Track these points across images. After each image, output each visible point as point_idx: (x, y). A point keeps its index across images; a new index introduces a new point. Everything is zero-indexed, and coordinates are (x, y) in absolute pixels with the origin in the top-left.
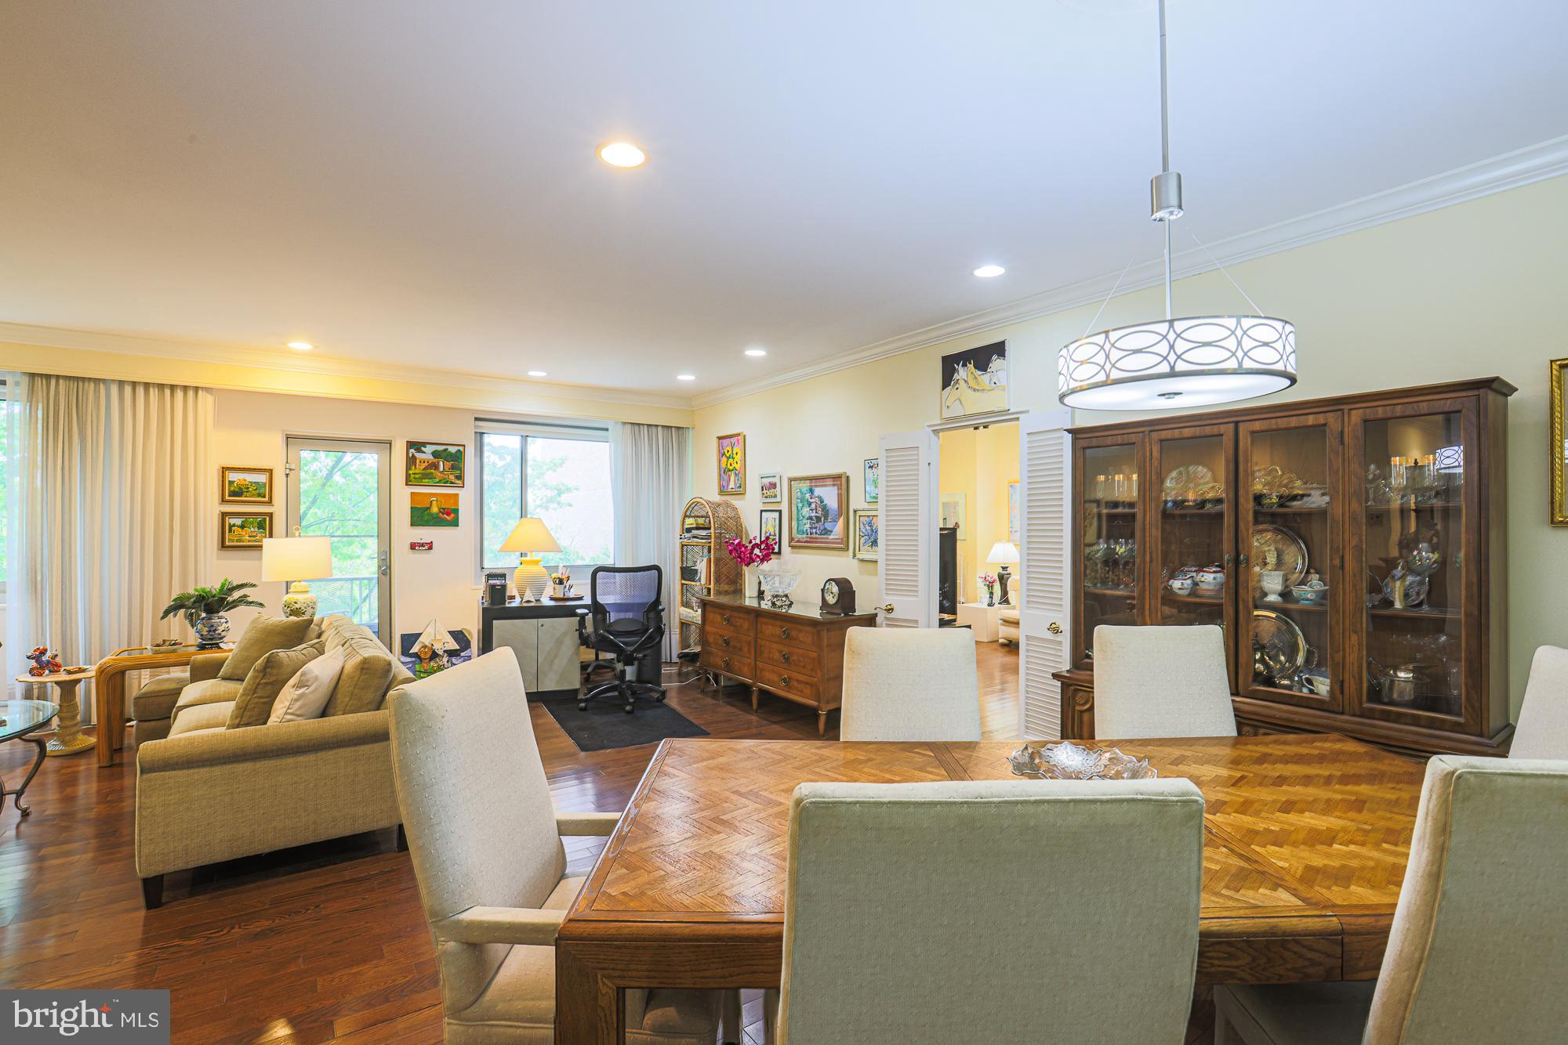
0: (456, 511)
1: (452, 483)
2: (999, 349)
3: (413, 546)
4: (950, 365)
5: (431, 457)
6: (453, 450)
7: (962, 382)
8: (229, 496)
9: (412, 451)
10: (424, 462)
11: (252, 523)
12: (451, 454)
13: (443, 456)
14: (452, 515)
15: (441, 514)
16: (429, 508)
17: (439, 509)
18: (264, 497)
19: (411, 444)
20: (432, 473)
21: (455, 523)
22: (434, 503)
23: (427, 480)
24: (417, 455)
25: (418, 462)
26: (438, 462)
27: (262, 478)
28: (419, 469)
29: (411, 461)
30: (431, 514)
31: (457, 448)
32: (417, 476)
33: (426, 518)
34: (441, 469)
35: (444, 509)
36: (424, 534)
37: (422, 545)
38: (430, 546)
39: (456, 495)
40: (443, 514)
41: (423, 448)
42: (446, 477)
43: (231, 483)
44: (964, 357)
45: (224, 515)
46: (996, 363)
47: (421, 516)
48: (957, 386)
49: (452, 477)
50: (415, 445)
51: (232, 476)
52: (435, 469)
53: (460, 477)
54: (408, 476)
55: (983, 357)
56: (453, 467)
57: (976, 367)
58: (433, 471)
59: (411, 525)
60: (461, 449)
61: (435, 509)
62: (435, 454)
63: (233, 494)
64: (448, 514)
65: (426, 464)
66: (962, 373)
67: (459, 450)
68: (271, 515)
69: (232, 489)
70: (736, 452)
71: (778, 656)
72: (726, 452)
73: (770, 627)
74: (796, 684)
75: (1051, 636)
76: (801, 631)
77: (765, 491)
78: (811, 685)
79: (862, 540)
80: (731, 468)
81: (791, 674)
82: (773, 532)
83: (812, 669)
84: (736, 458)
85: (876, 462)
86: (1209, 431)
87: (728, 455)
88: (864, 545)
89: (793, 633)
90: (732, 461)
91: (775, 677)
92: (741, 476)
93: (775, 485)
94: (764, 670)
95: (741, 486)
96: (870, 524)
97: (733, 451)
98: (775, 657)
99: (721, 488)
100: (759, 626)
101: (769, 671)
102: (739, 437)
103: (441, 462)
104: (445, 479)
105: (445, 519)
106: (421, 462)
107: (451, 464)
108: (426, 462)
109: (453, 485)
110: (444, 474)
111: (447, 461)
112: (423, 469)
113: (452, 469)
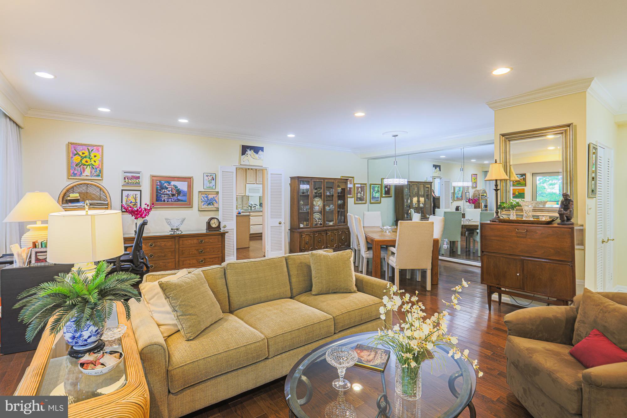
2: (262, 149)
4: (245, 149)
7: (249, 155)
44: (251, 148)
46: (260, 152)
48: (247, 156)
55: (257, 150)
57: (254, 152)
66: (249, 152)
70: (92, 155)
71: (196, 252)
72: (81, 154)
73: (190, 241)
74: (208, 260)
75: (279, 225)
76: (211, 239)
77: (127, 180)
78: (218, 257)
79: (203, 203)
80: (87, 164)
81: (205, 257)
82: (133, 201)
83: (218, 252)
84: (94, 159)
85: (210, 174)
86: (320, 180)
87: (84, 155)
88: (203, 205)
89: (206, 240)
90: (88, 160)
91: (194, 261)
92: (98, 170)
93: (139, 178)
94: (186, 260)
95: (98, 176)
96: (207, 197)
97: (90, 154)
98: (193, 253)
99: (72, 174)
100: (181, 242)
101: (189, 260)
102: (99, 148)
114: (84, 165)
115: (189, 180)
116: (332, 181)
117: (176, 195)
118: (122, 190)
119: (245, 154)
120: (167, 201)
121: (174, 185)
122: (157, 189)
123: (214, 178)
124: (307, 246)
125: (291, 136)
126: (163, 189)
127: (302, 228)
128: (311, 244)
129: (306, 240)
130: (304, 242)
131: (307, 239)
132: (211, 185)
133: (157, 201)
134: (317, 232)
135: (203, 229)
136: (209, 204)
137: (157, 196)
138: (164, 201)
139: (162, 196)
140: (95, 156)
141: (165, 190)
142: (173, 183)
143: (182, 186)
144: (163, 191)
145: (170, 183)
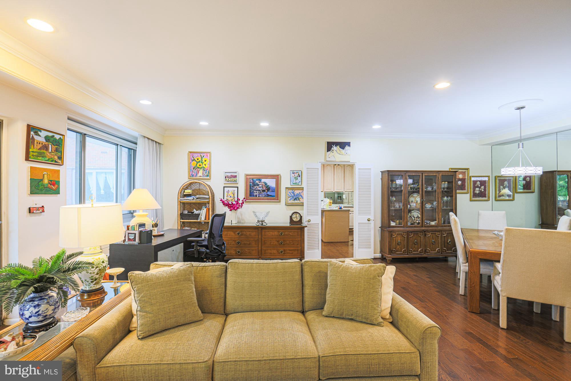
0: (58, 183)
1: (56, 162)
2: (348, 144)
3: (30, 210)
4: (330, 146)
5: (44, 141)
6: (57, 137)
7: (335, 151)
9: (31, 132)
10: (40, 143)
12: (56, 140)
13: (51, 141)
14: (56, 186)
15: (49, 185)
16: (42, 180)
17: (48, 181)
19: (30, 128)
20: (44, 153)
21: (57, 192)
22: (46, 176)
23: (41, 158)
24: (36, 137)
25: (35, 142)
26: (48, 145)
28: (35, 147)
29: (29, 141)
30: (43, 185)
31: (59, 136)
32: (35, 154)
33: (41, 187)
34: (50, 151)
35: (51, 181)
36: (39, 200)
37: (38, 209)
38: (43, 210)
39: (58, 171)
40: (51, 185)
41: (39, 133)
42: (53, 157)
44: (337, 144)
46: (347, 148)
47: (37, 186)
48: (333, 152)
50: (32, 129)
52: (46, 150)
53: (60, 158)
54: (27, 153)
55: (343, 145)
56: (57, 150)
57: (340, 147)
58: (45, 151)
59: (31, 193)
60: (62, 137)
61: (46, 181)
62: (47, 138)
64: (54, 185)
65: (41, 145)
66: (334, 148)
67: (60, 138)
70: (203, 160)
71: (276, 243)
72: (196, 159)
73: (271, 233)
74: (288, 252)
75: (367, 222)
76: (291, 232)
77: (227, 179)
78: (298, 250)
79: (289, 198)
80: (200, 167)
81: (285, 248)
82: (232, 196)
83: (297, 245)
84: (205, 163)
85: (296, 172)
86: (417, 174)
87: (198, 161)
88: (290, 200)
89: (286, 233)
90: (201, 164)
91: (275, 251)
92: (207, 171)
93: (236, 177)
94: (268, 250)
95: (208, 176)
96: (293, 193)
97: (202, 159)
98: (274, 244)
99: (191, 176)
100: (263, 233)
101: (270, 250)
102: (208, 154)
103: (50, 145)
104: (52, 158)
105: (52, 189)
106: (38, 143)
107: (56, 147)
108: (41, 144)
109: (56, 163)
110: (51, 155)
111: (54, 145)
112: (39, 149)
113: (56, 152)
114: (199, 168)
115: (277, 178)
116: (434, 174)
117: (266, 191)
118: (224, 187)
119: (331, 150)
120: (259, 196)
121: (264, 182)
122: (250, 186)
123: (300, 175)
124: (398, 247)
125: (376, 127)
126: (255, 185)
127: (393, 227)
128: (404, 245)
129: (398, 241)
130: (395, 243)
131: (399, 239)
132: (297, 181)
133: (250, 196)
134: (412, 232)
135: (286, 223)
136: (295, 199)
137: (250, 191)
138: (256, 196)
139: (254, 191)
140: (205, 161)
141: (257, 187)
142: (263, 180)
143: (271, 183)
144: (255, 187)
145: (260, 181)
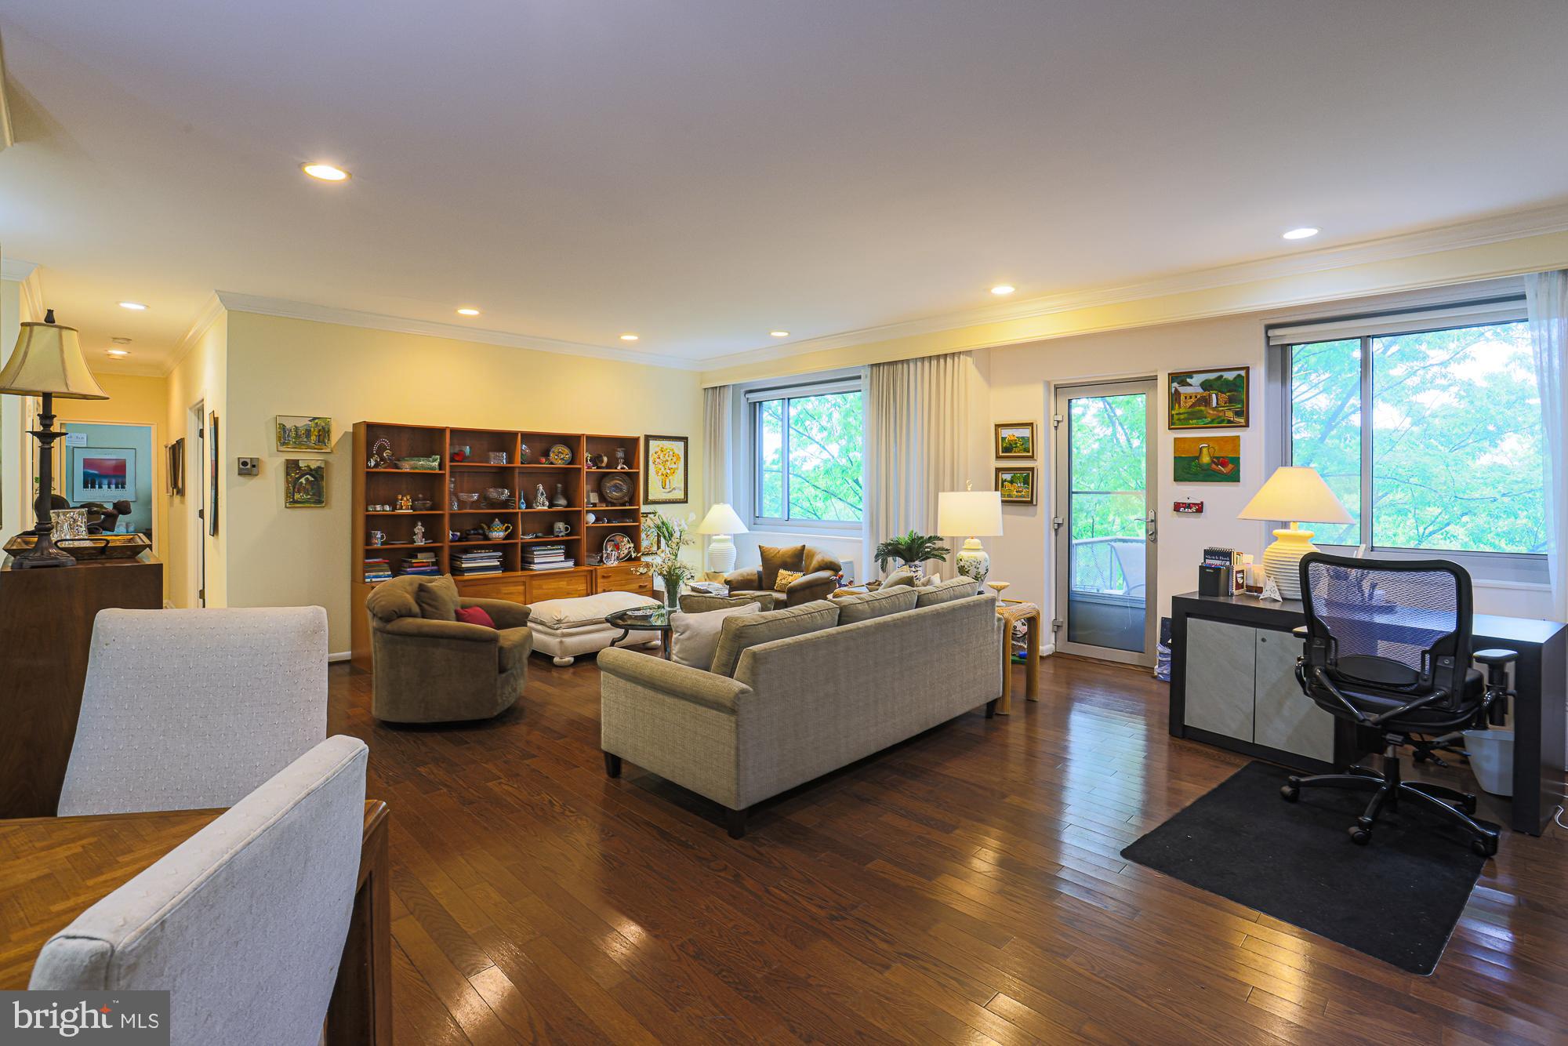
0: (1236, 461)
1: (1229, 422)
3: (1177, 507)
5: (1201, 390)
6: (1230, 376)
8: (1003, 452)
9: (1175, 385)
10: (1191, 397)
11: (1019, 478)
12: (1227, 382)
13: (1215, 386)
14: (1230, 466)
15: (1214, 466)
16: (1198, 458)
17: (1212, 458)
18: (1029, 452)
19: (1174, 377)
20: (1201, 411)
21: (1234, 477)
22: (1205, 450)
23: (1195, 421)
24: (1182, 390)
25: (1182, 398)
26: (1210, 396)
27: (1026, 433)
28: (1185, 406)
29: (1174, 398)
30: (1200, 466)
31: (1235, 374)
32: (1182, 417)
33: (1195, 470)
34: (1214, 404)
35: (1216, 458)
36: (1193, 491)
37: (1189, 506)
38: (1200, 508)
39: (1236, 440)
40: (1217, 465)
41: (1188, 380)
42: (1221, 414)
43: (1003, 439)
45: (998, 470)
47: (1187, 468)
49: (1230, 415)
50: (1179, 378)
51: (1006, 433)
52: (1206, 406)
53: (1244, 413)
54: (1171, 417)
56: (1231, 400)
58: (1203, 408)
59: (1176, 480)
60: (1243, 373)
61: (1206, 459)
62: (1205, 386)
63: (1006, 450)
64: (1224, 464)
65: (1193, 400)
67: (1239, 376)
68: (1032, 469)
69: (1005, 445)
103: (1214, 396)
104: (1220, 417)
105: (1222, 473)
106: (1188, 397)
107: (1228, 396)
108: (1193, 397)
109: (1231, 424)
110: (1218, 411)
111: (1223, 393)
112: (1190, 407)
113: (1230, 403)
